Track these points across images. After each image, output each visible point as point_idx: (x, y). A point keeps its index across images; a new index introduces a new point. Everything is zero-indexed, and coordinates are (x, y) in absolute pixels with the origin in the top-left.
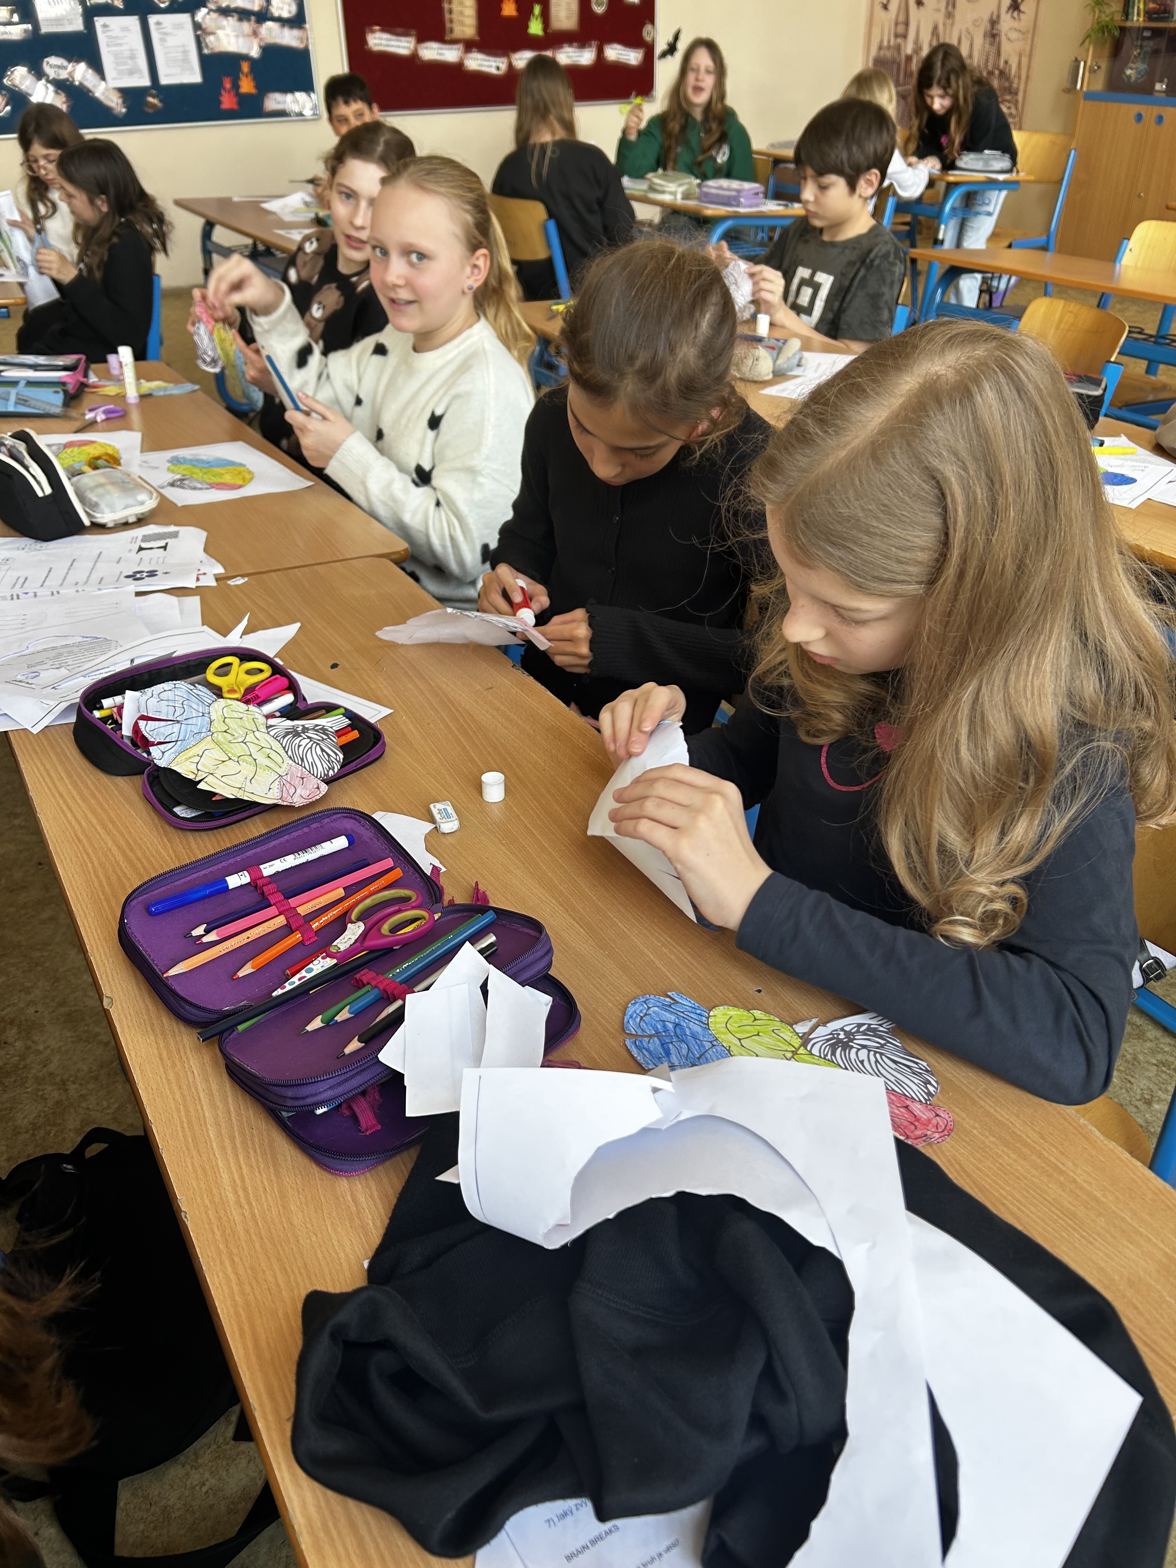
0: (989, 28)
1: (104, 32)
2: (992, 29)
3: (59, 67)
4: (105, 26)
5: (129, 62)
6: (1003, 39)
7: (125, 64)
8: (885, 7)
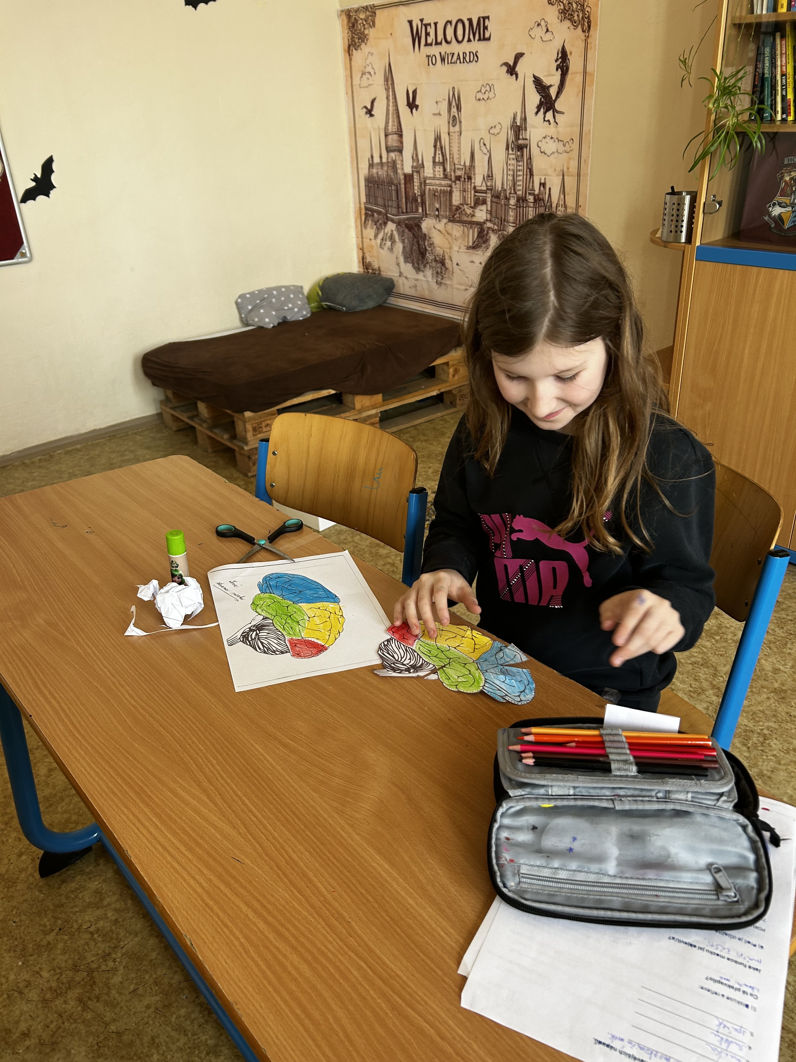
0: (512, 138)
2: (517, 138)
6: (535, 151)
8: (370, 112)
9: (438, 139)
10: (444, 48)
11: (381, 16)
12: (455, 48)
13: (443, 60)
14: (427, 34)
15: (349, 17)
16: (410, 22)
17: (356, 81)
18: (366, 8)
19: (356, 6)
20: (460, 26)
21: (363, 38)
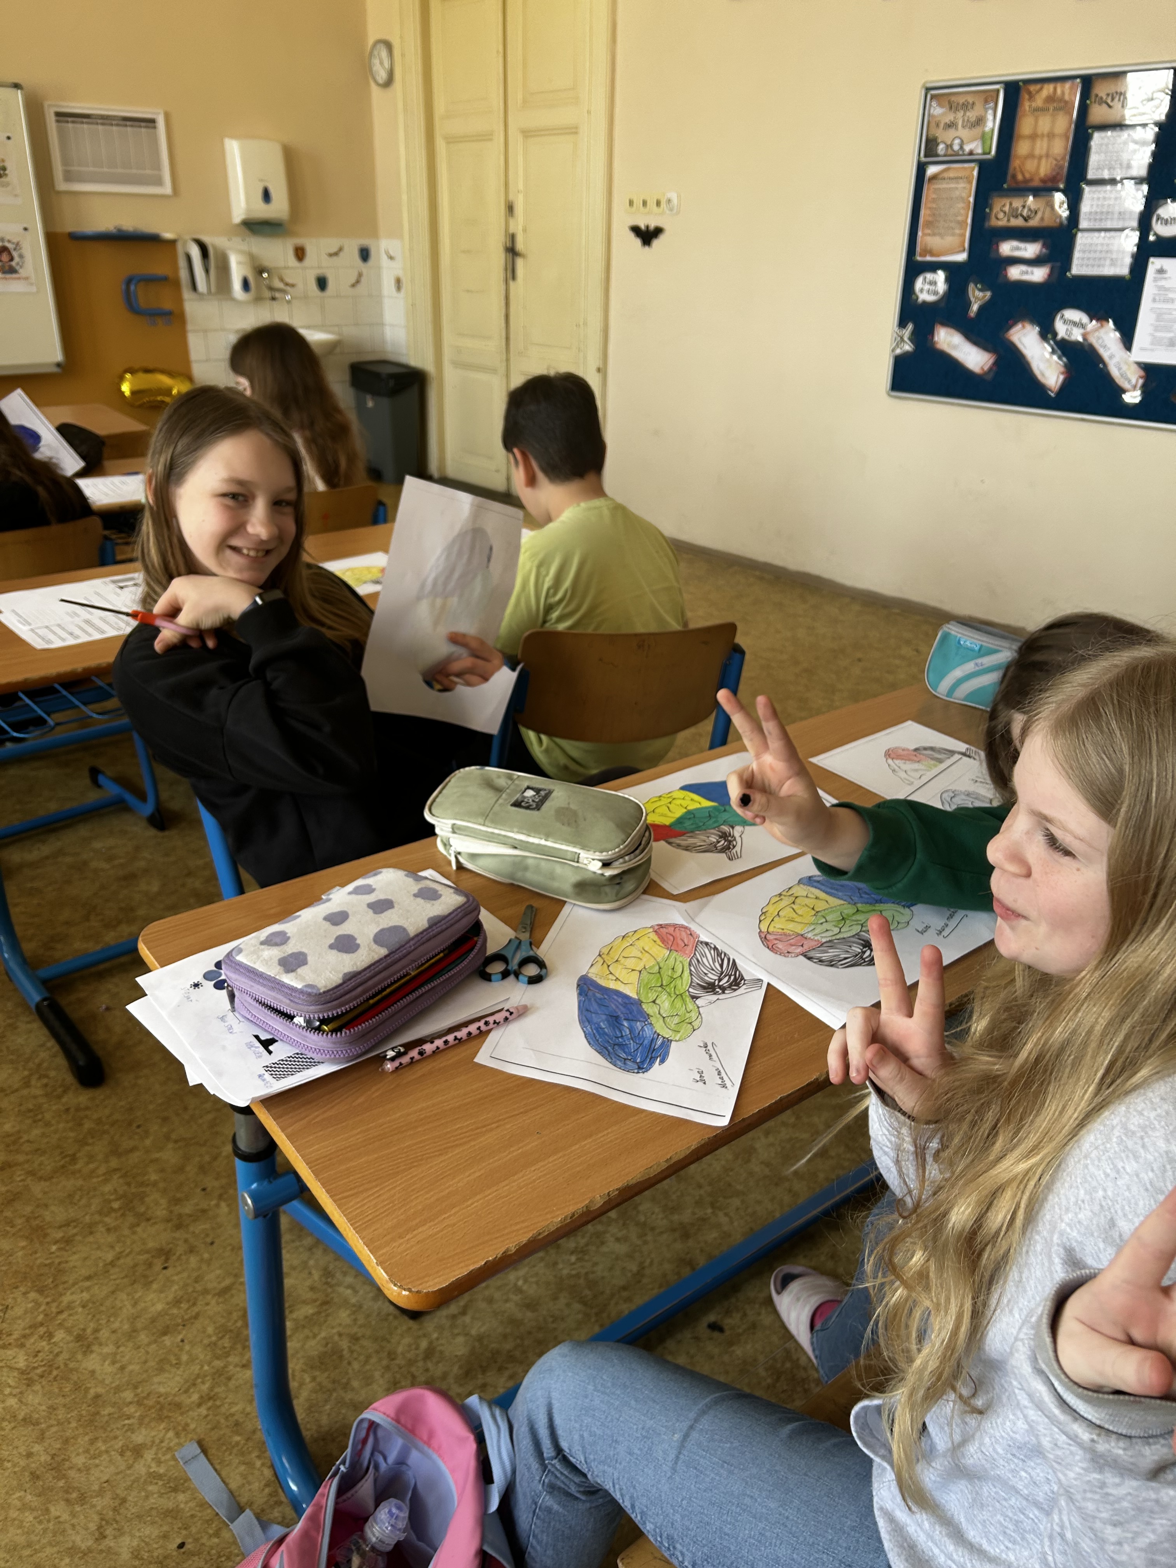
1: (1155, 280)
3: (1075, 324)
4: (1161, 271)
7: (1171, 330)
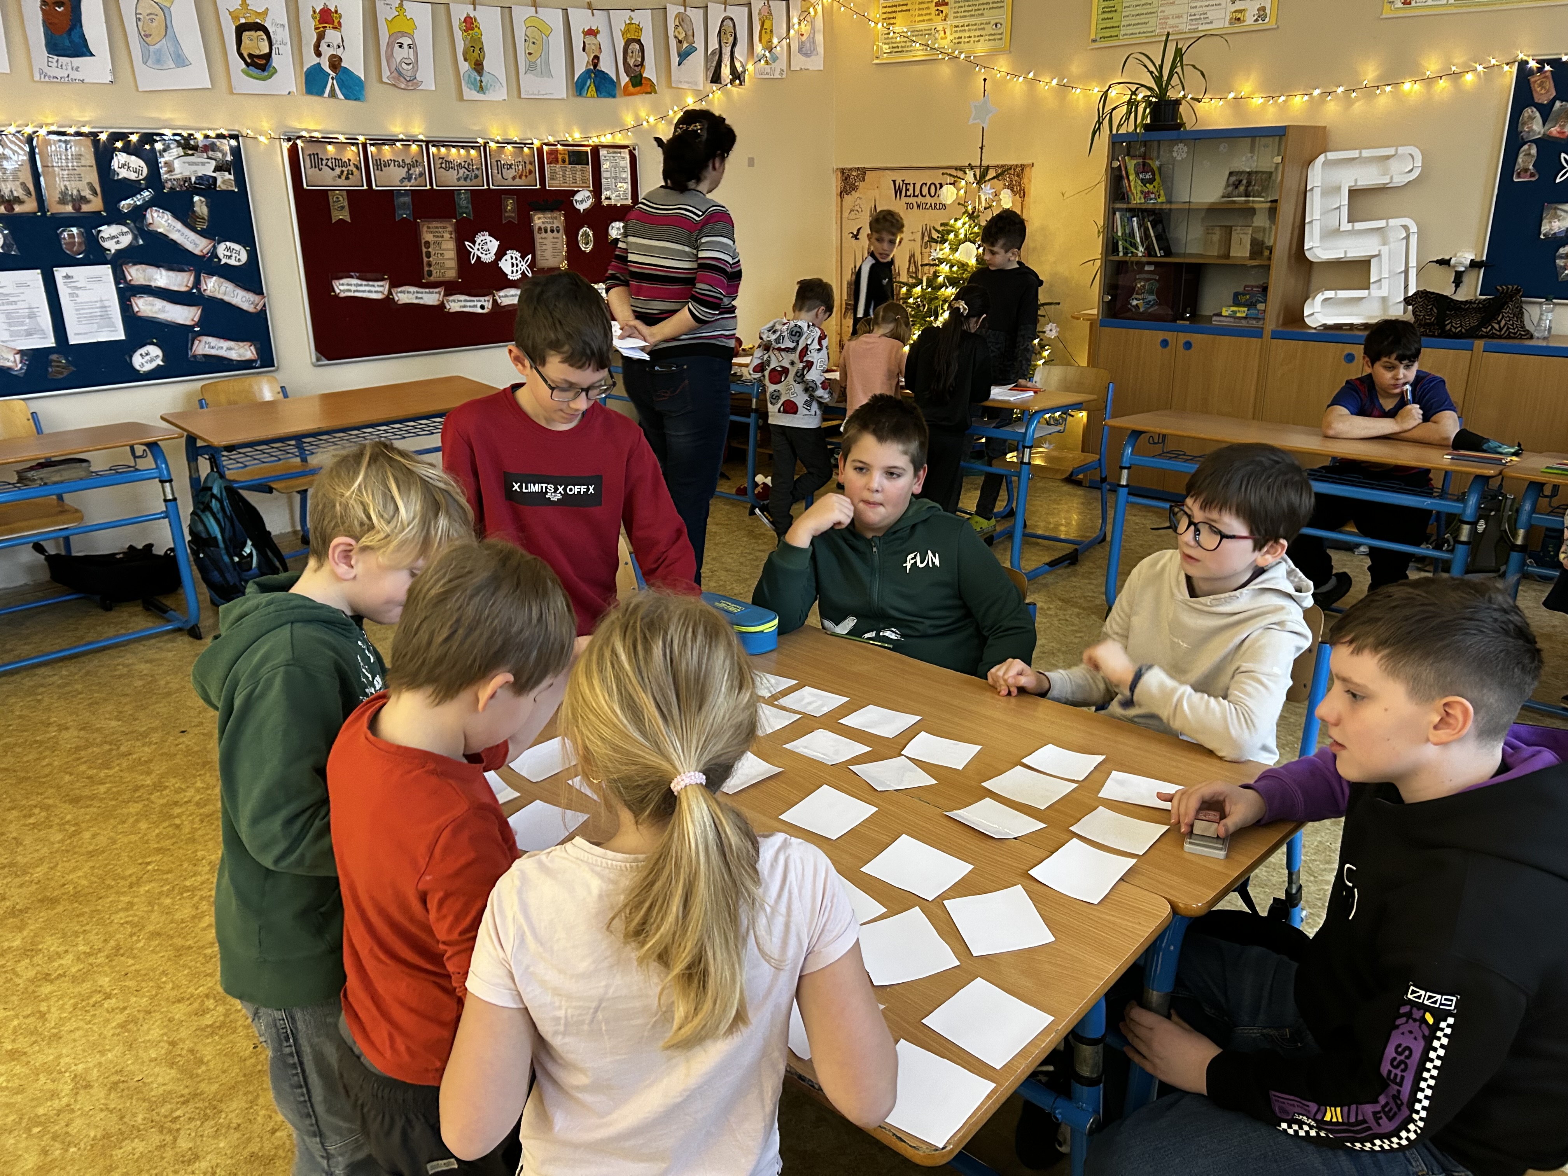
5: (27, 321)
7: (22, 324)
8: (856, 237)
9: (912, 256)
10: (920, 199)
11: (869, 174)
12: (928, 199)
13: (918, 206)
14: (907, 190)
15: (843, 173)
16: (894, 181)
17: (845, 215)
18: (858, 169)
19: (849, 167)
20: (933, 187)
21: (854, 188)
